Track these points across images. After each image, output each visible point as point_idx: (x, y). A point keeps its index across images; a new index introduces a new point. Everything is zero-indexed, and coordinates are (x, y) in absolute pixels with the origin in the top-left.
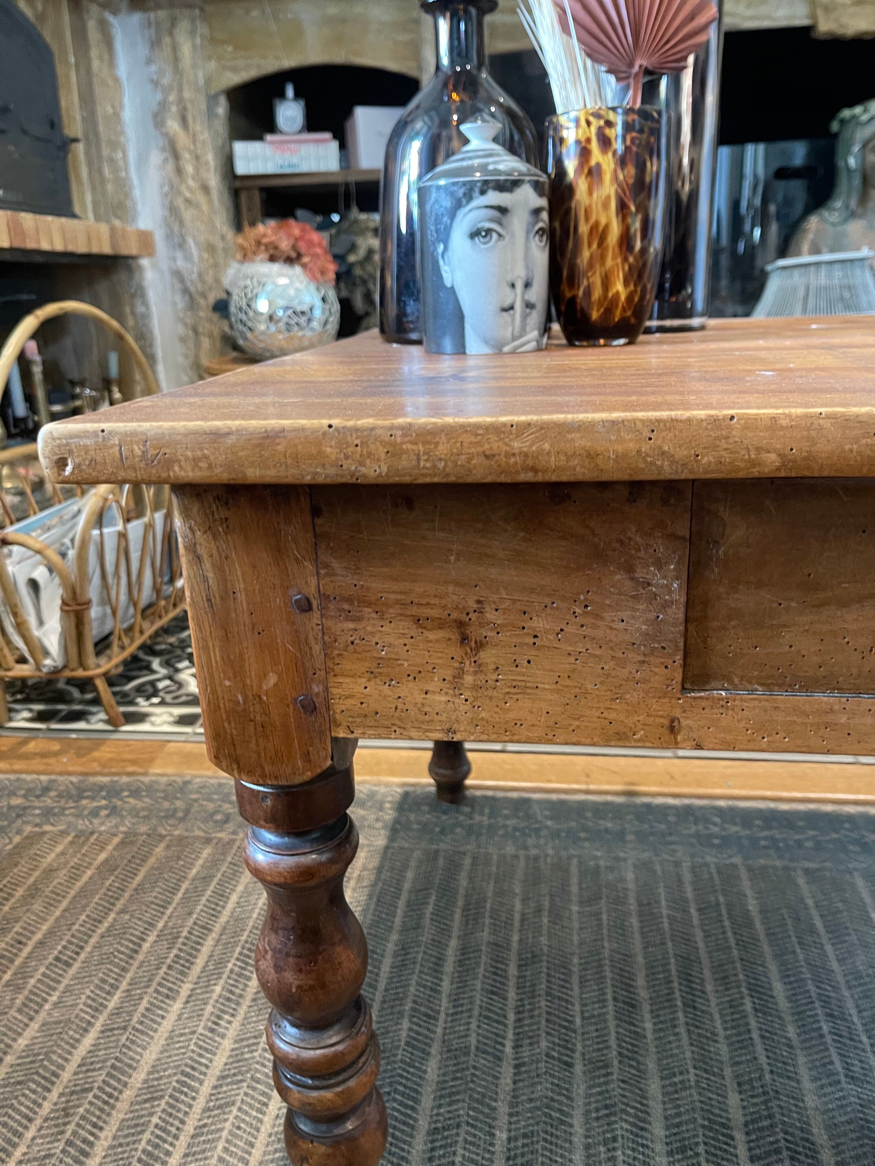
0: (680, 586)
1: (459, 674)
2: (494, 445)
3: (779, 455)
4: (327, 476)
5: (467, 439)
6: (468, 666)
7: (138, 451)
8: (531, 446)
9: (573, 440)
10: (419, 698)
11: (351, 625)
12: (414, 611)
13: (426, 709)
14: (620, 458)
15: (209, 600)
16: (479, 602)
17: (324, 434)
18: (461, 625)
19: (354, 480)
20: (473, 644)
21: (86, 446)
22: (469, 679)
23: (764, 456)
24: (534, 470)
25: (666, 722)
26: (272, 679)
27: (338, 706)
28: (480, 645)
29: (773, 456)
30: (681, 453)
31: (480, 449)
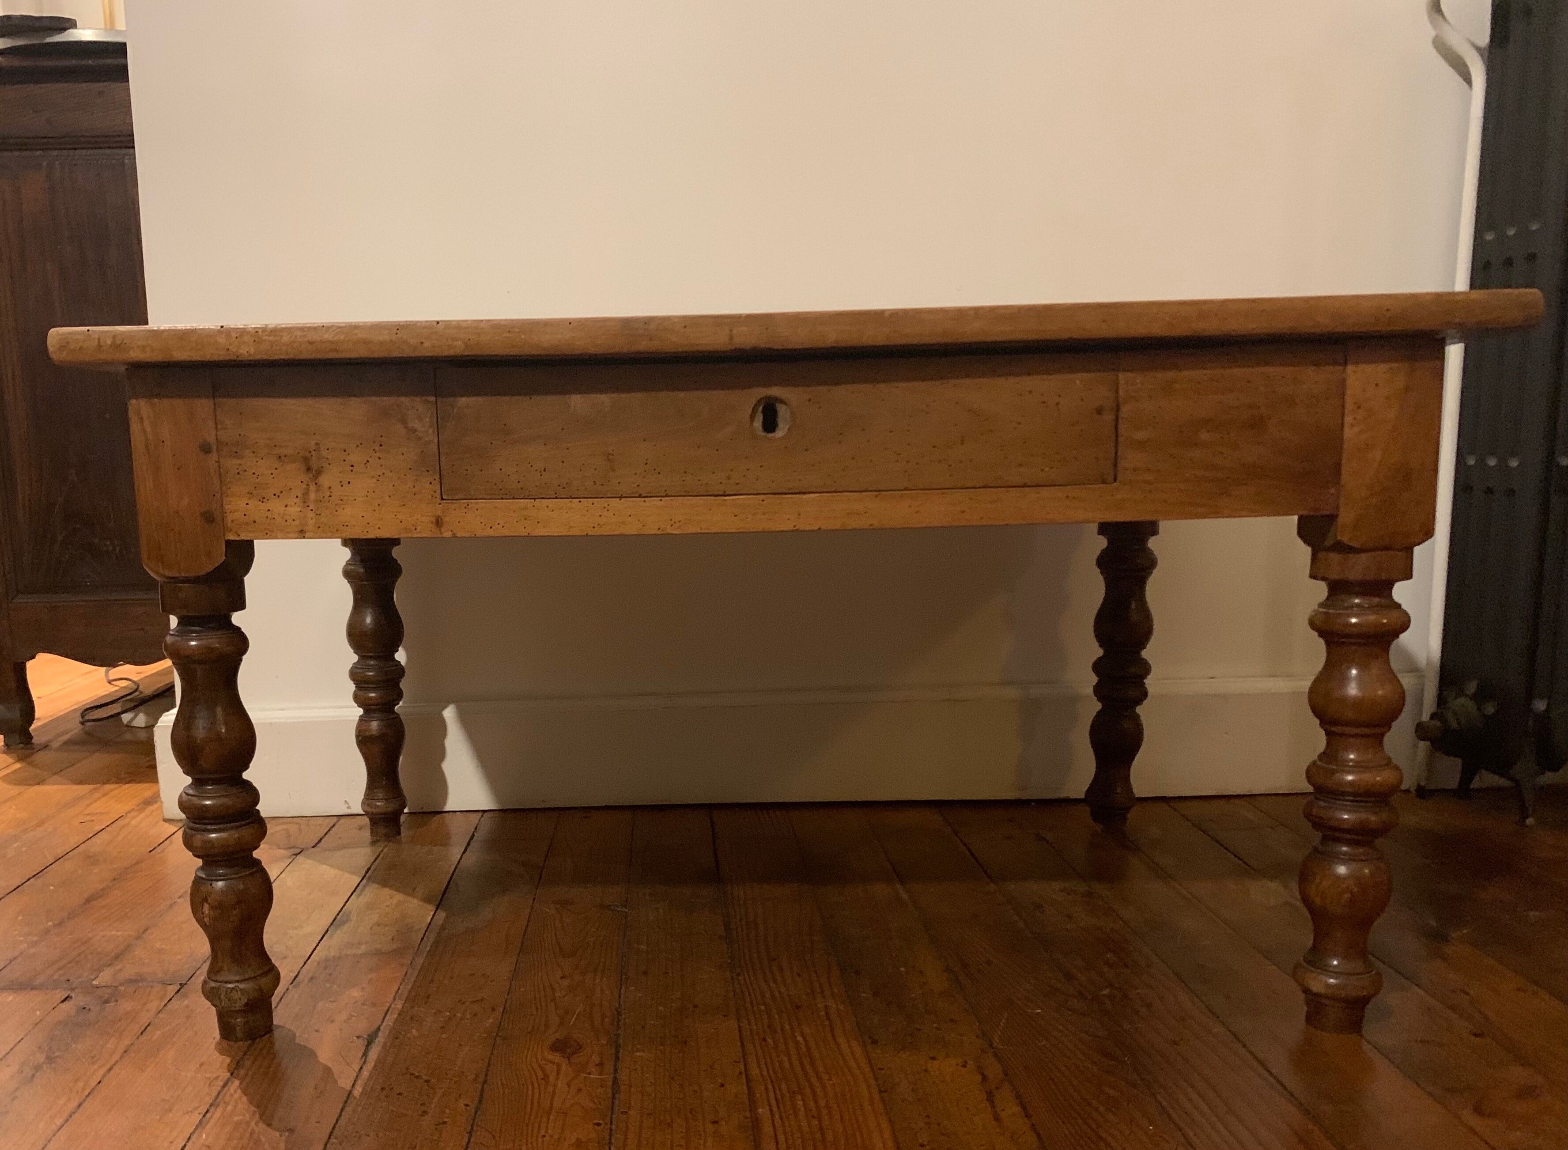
0: (433, 432)
1: (306, 493)
2: (315, 337)
3: (463, 342)
4: (219, 355)
5: (299, 333)
6: (312, 487)
7: (109, 342)
8: (333, 337)
9: (356, 334)
10: (282, 509)
11: (238, 462)
12: (278, 451)
13: (286, 518)
14: (382, 343)
15: (147, 446)
16: (317, 444)
17: (218, 331)
18: (306, 460)
19: (235, 358)
20: (314, 472)
21: (78, 339)
22: (312, 496)
23: (455, 343)
24: (336, 351)
25: (434, 520)
26: (185, 501)
27: (229, 518)
28: (319, 472)
29: (460, 343)
30: (413, 341)
31: (306, 339)
